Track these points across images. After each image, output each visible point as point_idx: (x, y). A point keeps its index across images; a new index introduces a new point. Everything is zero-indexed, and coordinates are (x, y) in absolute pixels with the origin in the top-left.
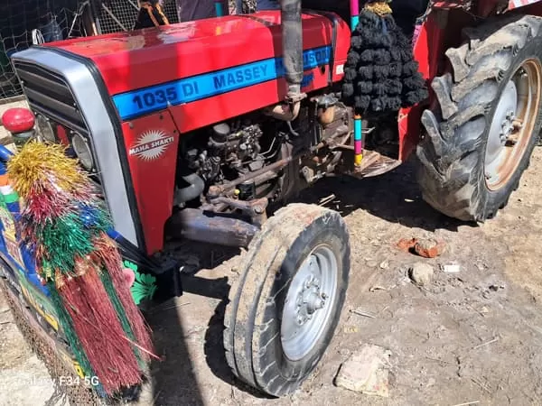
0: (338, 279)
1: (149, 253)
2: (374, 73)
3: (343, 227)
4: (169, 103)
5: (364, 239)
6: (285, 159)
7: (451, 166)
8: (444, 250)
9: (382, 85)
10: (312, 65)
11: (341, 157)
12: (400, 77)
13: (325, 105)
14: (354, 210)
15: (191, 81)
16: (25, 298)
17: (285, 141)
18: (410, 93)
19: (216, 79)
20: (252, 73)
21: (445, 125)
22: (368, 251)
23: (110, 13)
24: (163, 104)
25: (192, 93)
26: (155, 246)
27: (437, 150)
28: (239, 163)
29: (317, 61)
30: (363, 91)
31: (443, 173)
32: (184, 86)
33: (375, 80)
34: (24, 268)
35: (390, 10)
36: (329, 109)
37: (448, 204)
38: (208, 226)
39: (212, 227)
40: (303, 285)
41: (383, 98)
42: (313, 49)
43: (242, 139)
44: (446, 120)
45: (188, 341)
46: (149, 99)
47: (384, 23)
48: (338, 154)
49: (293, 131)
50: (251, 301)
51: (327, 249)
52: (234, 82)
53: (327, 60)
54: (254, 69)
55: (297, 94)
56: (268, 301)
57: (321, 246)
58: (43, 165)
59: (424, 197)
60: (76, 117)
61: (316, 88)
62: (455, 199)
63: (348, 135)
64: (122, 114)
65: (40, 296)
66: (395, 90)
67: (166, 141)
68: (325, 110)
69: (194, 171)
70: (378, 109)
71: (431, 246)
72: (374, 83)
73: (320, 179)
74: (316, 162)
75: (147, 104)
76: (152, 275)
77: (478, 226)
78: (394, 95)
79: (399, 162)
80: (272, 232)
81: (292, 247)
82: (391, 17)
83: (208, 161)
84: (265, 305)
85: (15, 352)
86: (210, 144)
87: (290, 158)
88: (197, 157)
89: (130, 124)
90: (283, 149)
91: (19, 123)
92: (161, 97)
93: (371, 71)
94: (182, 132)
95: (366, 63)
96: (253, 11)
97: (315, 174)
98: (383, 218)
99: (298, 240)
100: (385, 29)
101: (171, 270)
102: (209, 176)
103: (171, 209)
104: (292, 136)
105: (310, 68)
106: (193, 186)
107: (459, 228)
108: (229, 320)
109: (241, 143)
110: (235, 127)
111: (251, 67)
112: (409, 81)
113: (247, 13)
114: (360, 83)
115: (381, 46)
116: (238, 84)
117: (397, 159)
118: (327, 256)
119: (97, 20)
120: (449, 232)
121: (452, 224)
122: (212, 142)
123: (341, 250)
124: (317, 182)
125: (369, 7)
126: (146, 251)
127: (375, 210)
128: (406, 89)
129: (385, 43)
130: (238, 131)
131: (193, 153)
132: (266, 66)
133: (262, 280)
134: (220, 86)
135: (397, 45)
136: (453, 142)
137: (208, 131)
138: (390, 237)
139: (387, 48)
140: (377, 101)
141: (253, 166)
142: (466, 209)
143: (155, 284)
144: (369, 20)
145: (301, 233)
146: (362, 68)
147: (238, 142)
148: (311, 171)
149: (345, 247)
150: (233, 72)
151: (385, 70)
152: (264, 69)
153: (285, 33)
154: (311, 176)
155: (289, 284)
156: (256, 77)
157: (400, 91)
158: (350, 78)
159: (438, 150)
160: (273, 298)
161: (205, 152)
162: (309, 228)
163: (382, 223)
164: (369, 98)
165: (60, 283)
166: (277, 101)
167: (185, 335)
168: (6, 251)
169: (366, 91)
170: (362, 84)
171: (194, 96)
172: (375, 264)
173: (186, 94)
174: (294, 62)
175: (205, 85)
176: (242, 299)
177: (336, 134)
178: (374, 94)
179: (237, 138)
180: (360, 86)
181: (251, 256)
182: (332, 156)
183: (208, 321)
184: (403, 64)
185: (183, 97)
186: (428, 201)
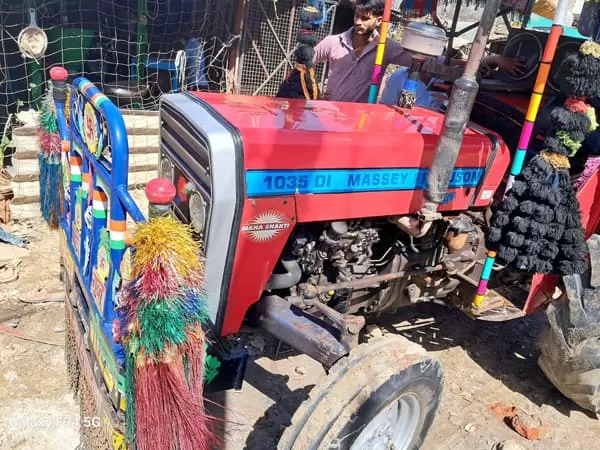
0: (415, 434)
1: (223, 334)
2: (529, 229)
3: (440, 378)
4: (297, 190)
5: (454, 386)
6: (394, 274)
7: (585, 341)
8: (548, 435)
9: (535, 244)
10: (457, 184)
11: (458, 287)
12: (558, 241)
13: (458, 230)
14: (453, 346)
15: (326, 174)
16: (89, 340)
17: (400, 253)
18: (565, 262)
19: (351, 177)
20: (390, 178)
21: (590, 292)
22: (456, 403)
23: (257, 51)
24: (292, 190)
25: (322, 185)
26: (232, 327)
27: (572, 317)
28: (343, 263)
29: (465, 180)
30: (511, 244)
31: (573, 346)
32: (318, 177)
33: (528, 234)
34: (102, 315)
35: (569, 166)
36: (462, 235)
37: (568, 382)
38: (292, 325)
39: (295, 328)
40: (375, 431)
41: (531, 258)
42: (463, 168)
43: (355, 240)
44: (594, 288)
45: (227, 437)
46: (280, 182)
47: (557, 178)
48: (454, 282)
49: (412, 245)
50: (315, 435)
51: (415, 399)
52: (368, 183)
53: (475, 183)
54: (394, 175)
55: (431, 213)
56: (334, 442)
57: (409, 394)
58: (168, 245)
59: (540, 362)
60: (204, 179)
61: (453, 209)
62: (578, 381)
63: (473, 264)
64: (250, 190)
65: (106, 348)
66: (549, 253)
67: (281, 226)
68: (456, 235)
69: (296, 258)
70: (523, 267)
71: (532, 425)
72: (526, 238)
73: (426, 302)
74: (426, 282)
75: (277, 186)
76: (218, 360)
77: (596, 418)
78: (545, 258)
79: (522, 313)
80: (360, 364)
81: (378, 390)
82: (568, 174)
83: (314, 253)
84: (330, 445)
85: (53, 382)
86: (322, 238)
87: (401, 274)
88: (304, 246)
89: (253, 201)
90: (395, 261)
91: (160, 196)
92: (292, 182)
93: (527, 225)
94: (300, 221)
95: (524, 215)
96: (409, 107)
97: (422, 295)
98: (483, 368)
99: (387, 384)
100: (556, 184)
101: (238, 360)
102: (309, 268)
103: (261, 292)
104: (409, 250)
105: (454, 187)
106: (289, 274)
107: (572, 412)
108: (284, 444)
109: (353, 243)
110: (353, 226)
111: (391, 172)
112: (567, 249)
113: (402, 107)
114: (510, 233)
115: (546, 202)
116: (372, 187)
117: (522, 309)
118: (411, 405)
119: (243, 55)
120: (558, 414)
121: (565, 405)
122: (324, 237)
123: (429, 403)
124: (420, 304)
125: (545, 156)
126: (221, 330)
127: (478, 354)
128: (561, 256)
129: (552, 199)
130: (355, 230)
131: (301, 241)
132: (407, 174)
133: (334, 416)
134: (353, 184)
135: (565, 205)
136: (595, 316)
137: (325, 226)
138: (487, 395)
139: (552, 206)
140: (525, 259)
141: (357, 268)
142: (589, 396)
143: (218, 369)
144: (540, 169)
145: (392, 377)
146: (518, 219)
147: (351, 241)
148: (418, 290)
149: (435, 401)
150: (371, 173)
151: (543, 230)
152: (404, 178)
153: (439, 149)
154: (416, 295)
155: (361, 430)
156: (392, 183)
157: (553, 257)
158: (500, 224)
159: (574, 319)
160: (339, 441)
161: (314, 243)
162: (403, 373)
163: (480, 373)
164: (516, 252)
165: (140, 362)
166: (407, 212)
167: (227, 430)
168: (90, 288)
169: (514, 244)
170: (513, 235)
171: (325, 188)
172: (459, 423)
173: (317, 185)
174: (439, 180)
175: (339, 180)
176: (305, 428)
177: (459, 258)
178: (523, 250)
179: (350, 238)
180: (509, 237)
181: (330, 383)
182: (447, 281)
183: (254, 421)
184: (566, 229)
185: (312, 188)
186: (545, 369)
